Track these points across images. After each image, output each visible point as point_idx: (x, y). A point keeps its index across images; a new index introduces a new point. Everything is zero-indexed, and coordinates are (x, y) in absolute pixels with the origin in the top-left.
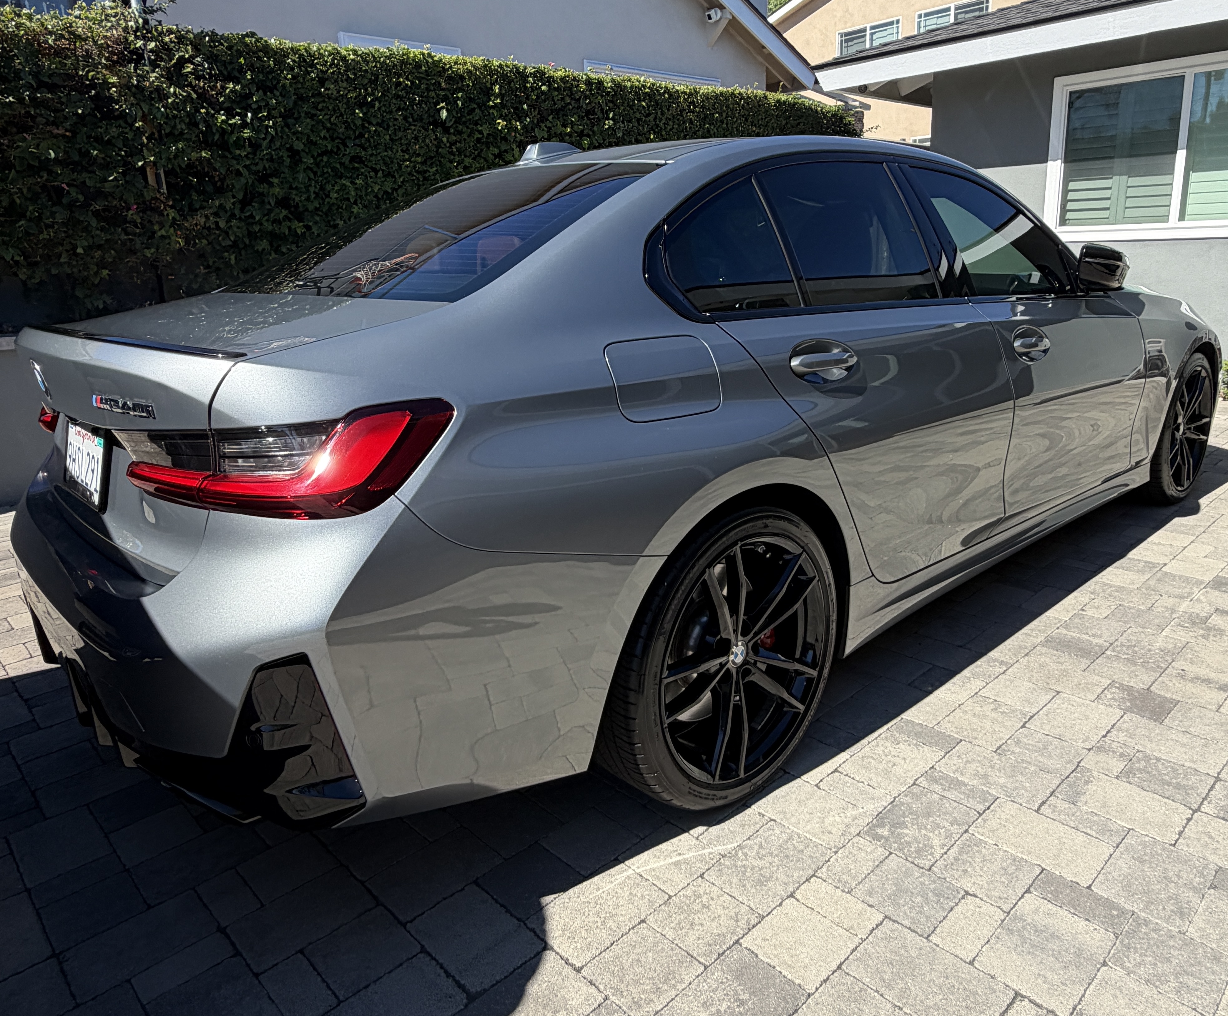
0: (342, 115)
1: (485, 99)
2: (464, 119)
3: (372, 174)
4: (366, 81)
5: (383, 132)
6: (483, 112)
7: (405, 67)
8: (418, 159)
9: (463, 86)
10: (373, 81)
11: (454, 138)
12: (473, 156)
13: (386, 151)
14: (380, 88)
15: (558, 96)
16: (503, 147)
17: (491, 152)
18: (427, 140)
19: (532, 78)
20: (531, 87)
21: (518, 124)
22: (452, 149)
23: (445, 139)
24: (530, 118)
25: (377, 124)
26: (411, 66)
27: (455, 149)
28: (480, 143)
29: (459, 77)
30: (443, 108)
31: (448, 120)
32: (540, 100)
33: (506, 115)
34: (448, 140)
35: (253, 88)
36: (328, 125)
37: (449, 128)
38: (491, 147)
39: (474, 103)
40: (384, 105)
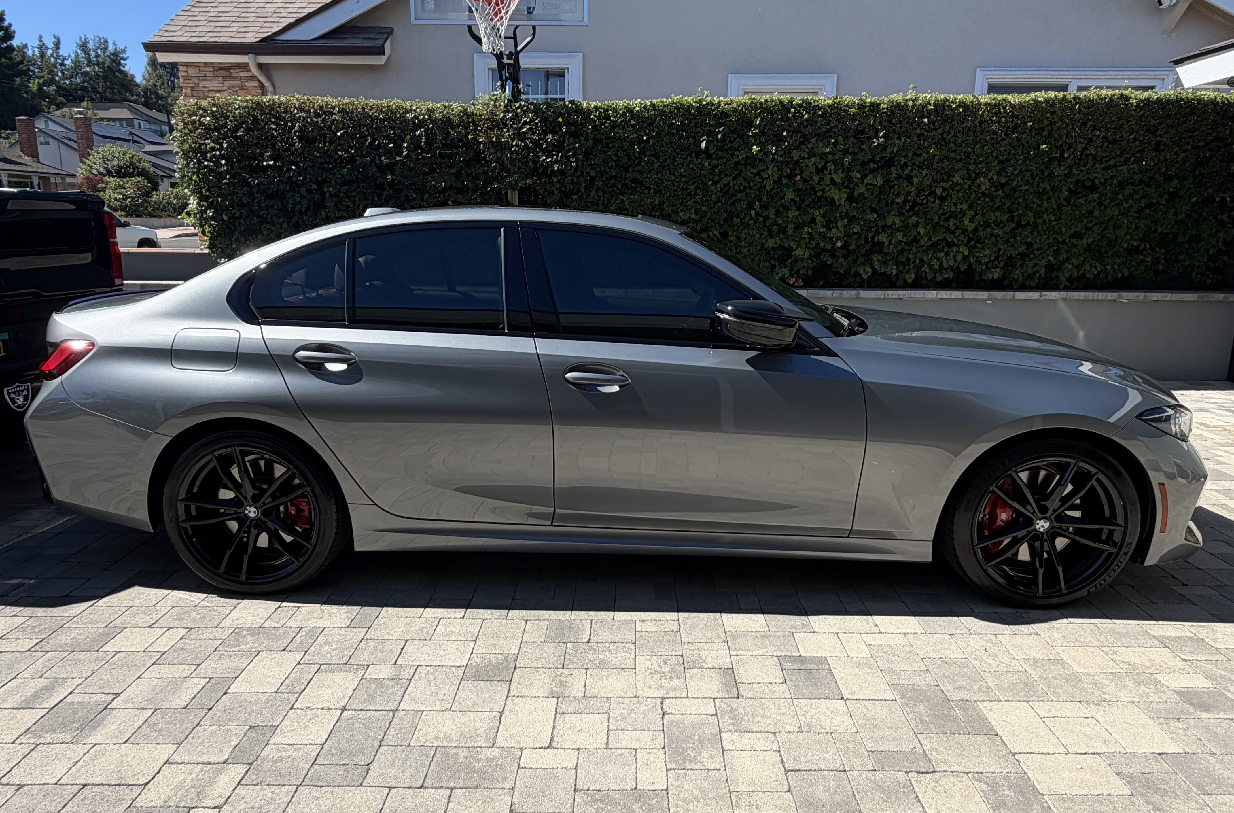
0: (625, 150)
1: (745, 130)
2: (726, 147)
3: (646, 191)
4: (645, 125)
5: (655, 161)
6: (743, 141)
7: (679, 111)
8: (683, 179)
9: (726, 121)
10: (651, 124)
11: (716, 162)
12: (733, 175)
13: (657, 174)
14: (656, 129)
15: (821, 121)
16: (761, 167)
17: (749, 172)
18: (691, 165)
19: (796, 109)
20: (793, 116)
21: (774, 148)
22: (714, 171)
23: (707, 163)
24: (789, 142)
25: (651, 155)
26: (684, 110)
27: (717, 171)
28: (740, 164)
29: (725, 114)
30: (704, 140)
31: (710, 149)
32: (802, 127)
33: (766, 141)
34: (710, 164)
35: (567, 137)
36: (614, 158)
37: (712, 154)
38: (749, 168)
39: (736, 134)
40: (658, 141)
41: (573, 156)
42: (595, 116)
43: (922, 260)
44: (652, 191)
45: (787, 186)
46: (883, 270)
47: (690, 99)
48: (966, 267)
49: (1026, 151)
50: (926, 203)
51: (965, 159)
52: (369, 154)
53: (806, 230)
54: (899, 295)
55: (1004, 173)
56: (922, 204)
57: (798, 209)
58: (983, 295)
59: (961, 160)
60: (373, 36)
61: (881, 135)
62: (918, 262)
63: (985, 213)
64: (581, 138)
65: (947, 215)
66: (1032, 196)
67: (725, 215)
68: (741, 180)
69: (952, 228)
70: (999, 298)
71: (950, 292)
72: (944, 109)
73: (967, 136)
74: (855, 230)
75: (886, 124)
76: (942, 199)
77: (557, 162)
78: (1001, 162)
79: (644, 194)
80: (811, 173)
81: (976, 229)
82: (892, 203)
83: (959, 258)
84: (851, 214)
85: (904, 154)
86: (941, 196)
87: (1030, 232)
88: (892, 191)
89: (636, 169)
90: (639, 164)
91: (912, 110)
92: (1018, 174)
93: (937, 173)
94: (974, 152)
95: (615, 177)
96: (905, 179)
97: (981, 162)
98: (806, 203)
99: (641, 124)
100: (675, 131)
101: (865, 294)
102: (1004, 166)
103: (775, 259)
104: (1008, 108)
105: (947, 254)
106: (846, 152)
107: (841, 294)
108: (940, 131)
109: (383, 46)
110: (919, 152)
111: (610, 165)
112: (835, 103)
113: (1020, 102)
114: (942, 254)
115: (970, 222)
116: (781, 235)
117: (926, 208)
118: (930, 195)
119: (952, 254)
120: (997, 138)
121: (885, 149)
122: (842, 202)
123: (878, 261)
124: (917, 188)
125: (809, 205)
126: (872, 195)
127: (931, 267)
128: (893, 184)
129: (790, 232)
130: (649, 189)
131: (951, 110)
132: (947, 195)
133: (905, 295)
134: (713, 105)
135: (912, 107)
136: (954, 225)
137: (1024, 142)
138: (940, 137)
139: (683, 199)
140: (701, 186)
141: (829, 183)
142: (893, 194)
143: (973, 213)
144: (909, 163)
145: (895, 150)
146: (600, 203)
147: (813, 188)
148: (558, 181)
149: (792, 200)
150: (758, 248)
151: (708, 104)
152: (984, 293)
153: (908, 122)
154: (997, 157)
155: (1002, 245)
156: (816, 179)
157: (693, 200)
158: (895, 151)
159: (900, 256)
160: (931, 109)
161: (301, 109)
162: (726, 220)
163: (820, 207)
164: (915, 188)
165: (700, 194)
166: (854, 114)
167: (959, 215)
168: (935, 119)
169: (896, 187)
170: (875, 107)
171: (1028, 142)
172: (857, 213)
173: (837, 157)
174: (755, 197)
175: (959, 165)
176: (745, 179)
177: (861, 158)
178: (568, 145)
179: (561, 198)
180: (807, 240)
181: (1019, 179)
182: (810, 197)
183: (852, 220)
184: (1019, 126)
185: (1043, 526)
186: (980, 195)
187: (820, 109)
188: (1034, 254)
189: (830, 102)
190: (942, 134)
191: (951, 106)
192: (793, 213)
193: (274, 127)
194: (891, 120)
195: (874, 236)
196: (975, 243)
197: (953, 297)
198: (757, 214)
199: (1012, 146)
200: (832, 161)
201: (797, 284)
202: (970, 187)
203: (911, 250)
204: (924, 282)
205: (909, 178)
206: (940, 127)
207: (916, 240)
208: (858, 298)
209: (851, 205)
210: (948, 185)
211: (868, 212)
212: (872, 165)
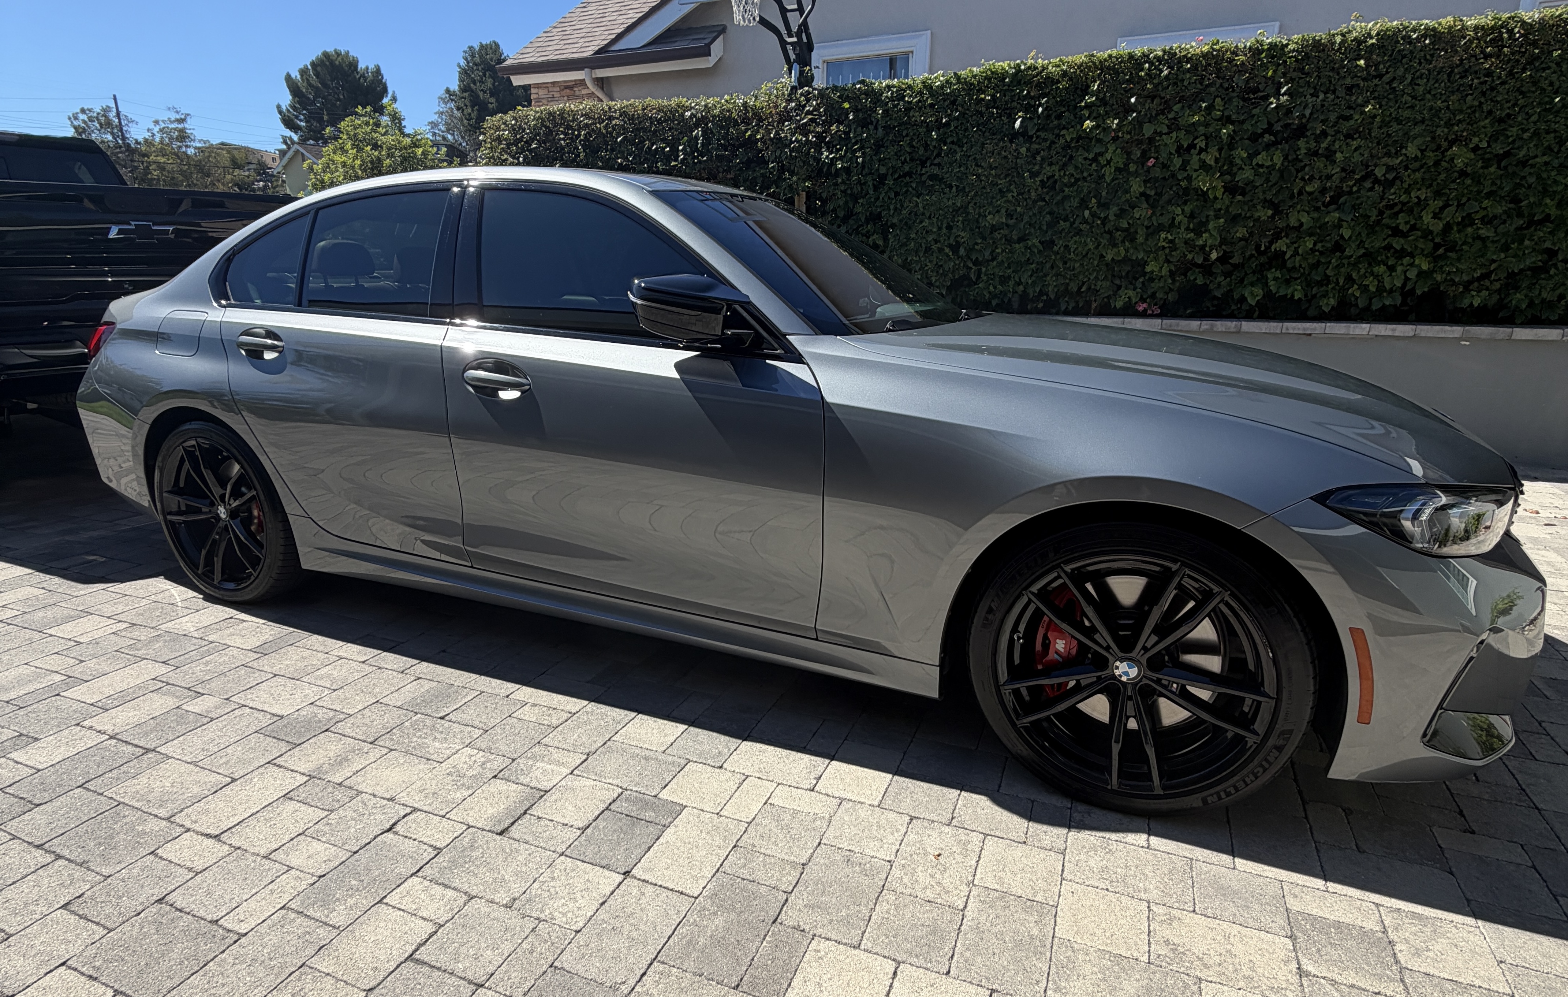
0: (922, 138)
1: (1077, 100)
2: (1049, 124)
4: (947, 103)
5: (958, 150)
6: (1075, 115)
7: (990, 82)
8: (993, 172)
9: (1052, 90)
10: (953, 103)
11: (1037, 146)
12: (1061, 163)
13: (960, 167)
14: (960, 108)
15: (1190, 78)
16: (1098, 149)
17: (1080, 157)
18: (1003, 153)
19: (1151, 63)
20: (1146, 74)
21: (1116, 121)
22: (1035, 158)
23: (1024, 149)
24: (1139, 113)
25: (953, 143)
26: (995, 79)
27: (1038, 158)
28: (1070, 148)
29: (1051, 80)
30: (1019, 117)
31: (1029, 128)
32: (1160, 89)
33: (1107, 113)
34: (1028, 150)
35: (853, 127)
36: (908, 149)
37: (1032, 137)
38: (1081, 151)
39: (1064, 106)
40: (962, 124)
41: (859, 149)
42: (887, 97)
43: (1349, 279)
44: (954, 189)
45: (1136, 174)
46: (1282, 292)
47: (1005, 65)
48: (1426, 290)
49: (1547, 99)
50: (1358, 191)
51: (1431, 120)
52: (646, 160)
53: (1163, 235)
54: (1304, 329)
55: (1501, 138)
56: (1350, 193)
57: (1153, 207)
58: (1454, 331)
59: (1423, 122)
60: (702, 36)
61: (1283, 91)
62: (1341, 282)
63: (1464, 204)
64: (870, 127)
65: (1396, 209)
66: (1554, 173)
67: (1048, 218)
68: (1071, 170)
69: (1404, 228)
70: (1483, 337)
71: (1394, 326)
72: (1398, 42)
73: (1437, 81)
74: (1238, 235)
75: (1295, 75)
76: (1388, 184)
77: (841, 158)
78: (1501, 120)
79: (944, 194)
80: (1171, 154)
81: (1448, 228)
82: (1300, 193)
83: (1412, 274)
84: (1233, 211)
85: (1322, 117)
86: (1386, 179)
87: (1550, 233)
88: (1300, 175)
89: (936, 161)
90: (939, 155)
91: (1340, 49)
92: (1531, 138)
93: (1378, 144)
94: (1448, 107)
95: (909, 174)
96: (1322, 155)
97: (1460, 121)
98: (1165, 198)
99: (942, 102)
100: (984, 109)
101: (1247, 326)
102: (1503, 126)
103: (1120, 278)
104: (1516, 30)
105: (1392, 269)
106: (1226, 120)
107: (1212, 325)
108: (1386, 78)
109: (708, 46)
110: (1347, 113)
111: (903, 158)
112: (1214, 50)
113: (1542, 19)
114: (1382, 268)
115: (1434, 218)
116: (1127, 243)
117: (1358, 198)
118: (1364, 178)
119: (1399, 269)
120: (1493, 81)
121: (1289, 112)
122: (1219, 194)
123: (1275, 279)
124: (1343, 170)
125: (1169, 202)
126: (1267, 180)
127: (1364, 289)
128: (1303, 164)
129: (1140, 239)
130: (951, 187)
131: (1410, 43)
132: (1395, 178)
133: (1315, 329)
134: (1036, 68)
135: (1339, 44)
136: (1406, 223)
137: (1544, 84)
138: (1388, 87)
139: (993, 198)
140: (1016, 179)
141: (1197, 167)
142: (1303, 179)
143: (1441, 204)
144: (1331, 131)
145: (1307, 112)
146: (892, 207)
147: (1173, 176)
148: (843, 182)
149: (1143, 194)
150: (1096, 263)
151: (1029, 68)
152: (1455, 328)
153: (1333, 69)
154: (1490, 112)
155: (1494, 253)
156: (1177, 162)
157: (1005, 199)
158: (1308, 115)
159: (1314, 272)
160: (1373, 44)
161: (586, 115)
162: (1050, 225)
163: (1185, 203)
164: (1338, 170)
165: (1015, 190)
166: (1243, 63)
167: (1413, 209)
168: (1379, 59)
169: (1307, 169)
170: (1277, 50)
171: (1551, 84)
172: (1242, 209)
173: (1211, 129)
174: (1090, 192)
175: (1418, 129)
176: (1076, 167)
177: (1250, 128)
178: (855, 137)
179: (846, 202)
180: (1167, 251)
181: (1531, 145)
182: (1171, 189)
183: (1234, 220)
184: (1538, 57)
185: (1126, 673)
186: (1456, 174)
187: (1189, 60)
188: (1557, 269)
189: (1206, 49)
190: (1390, 83)
191: (1410, 37)
192: (1142, 212)
193: (562, 136)
194: (1303, 68)
195: (1271, 243)
196: (1446, 250)
197: (1397, 334)
198: (1093, 215)
199: (1522, 93)
200: (1204, 135)
201: (1149, 312)
202: (1437, 163)
203: (1330, 262)
204: (1353, 311)
205: (1329, 155)
206: (1387, 72)
207: (1338, 247)
208: (1239, 332)
209: (1233, 197)
210: (1398, 161)
211: (1259, 207)
212: (1267, 138)
